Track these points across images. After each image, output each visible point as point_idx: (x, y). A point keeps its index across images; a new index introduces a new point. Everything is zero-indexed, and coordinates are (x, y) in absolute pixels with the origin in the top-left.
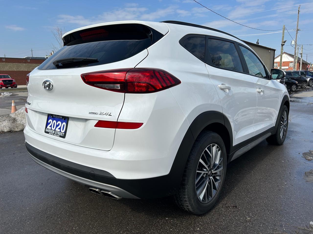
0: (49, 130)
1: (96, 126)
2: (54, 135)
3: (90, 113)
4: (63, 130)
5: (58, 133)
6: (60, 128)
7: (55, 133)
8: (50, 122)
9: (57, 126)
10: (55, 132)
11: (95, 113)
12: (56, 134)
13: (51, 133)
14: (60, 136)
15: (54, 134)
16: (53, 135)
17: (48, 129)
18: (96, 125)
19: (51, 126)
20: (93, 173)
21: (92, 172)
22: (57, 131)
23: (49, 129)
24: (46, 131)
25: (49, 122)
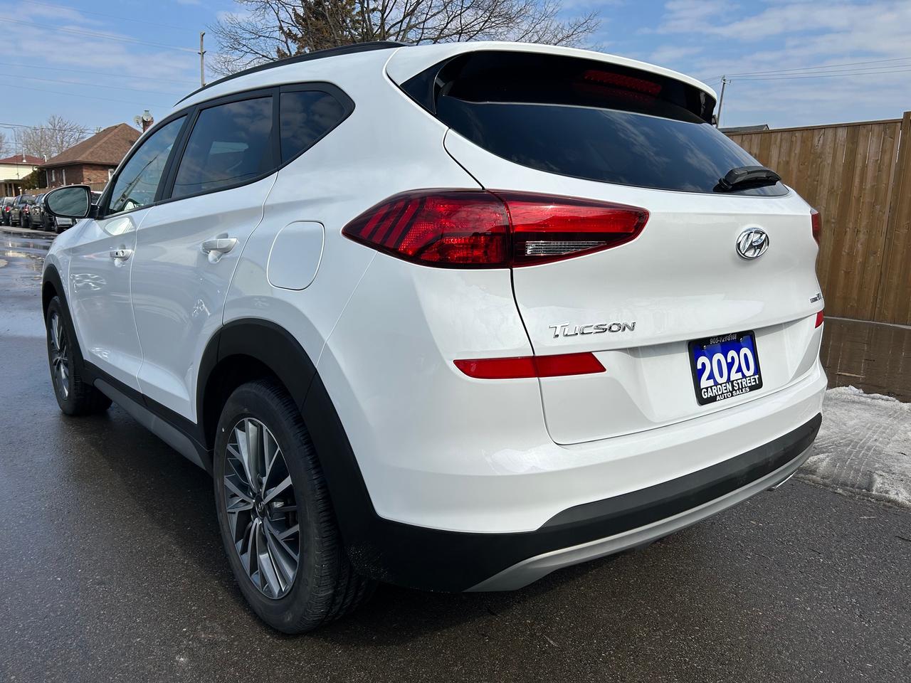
0: (713, 388)
2: (732, 394)
4: (748, 369)
5: (741, 383)
6: (739, 370)
7: (733, 390)
8: (704, 365)
9: (730, 366)
10: (733, 386)
12: (739, 389)
13: (723, 393)
14: (752, 388)
15: (731, 392)
16: (732, 396)
17: (707, 388)
19: (711, 376)
22: (737, 380)
23: (711, 387)
24: (705, 397)
25: (699, 367)
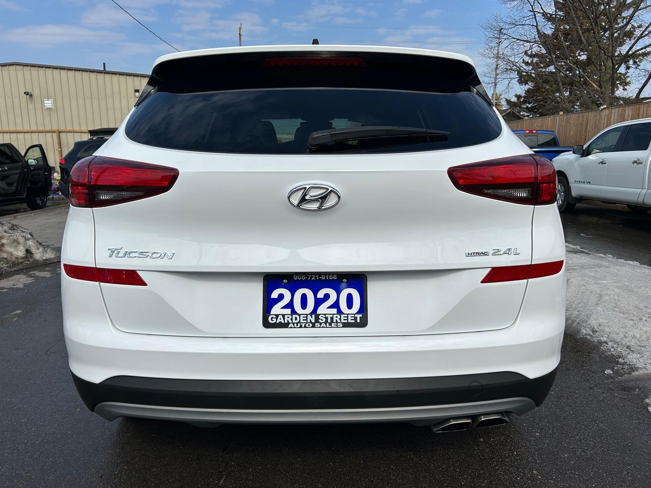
0: (286, 316)
1: (485, 281)
3: (469, 255)
4: (349, 308)
5: (332, 317)
6: (335, 306)
7: (317, 322)
8: (282, 295)
9: (320, 301)
10: (317, 319)
11: (482, 253)
13: (298, 323)
15: (314, 323)
17: (277, 315)
18: (487, 280)
19: (289, 306)
20: (477, 384)
21: (474, 384)
22: (325, 315)
24: (272, 322)
25: (275, 296)
